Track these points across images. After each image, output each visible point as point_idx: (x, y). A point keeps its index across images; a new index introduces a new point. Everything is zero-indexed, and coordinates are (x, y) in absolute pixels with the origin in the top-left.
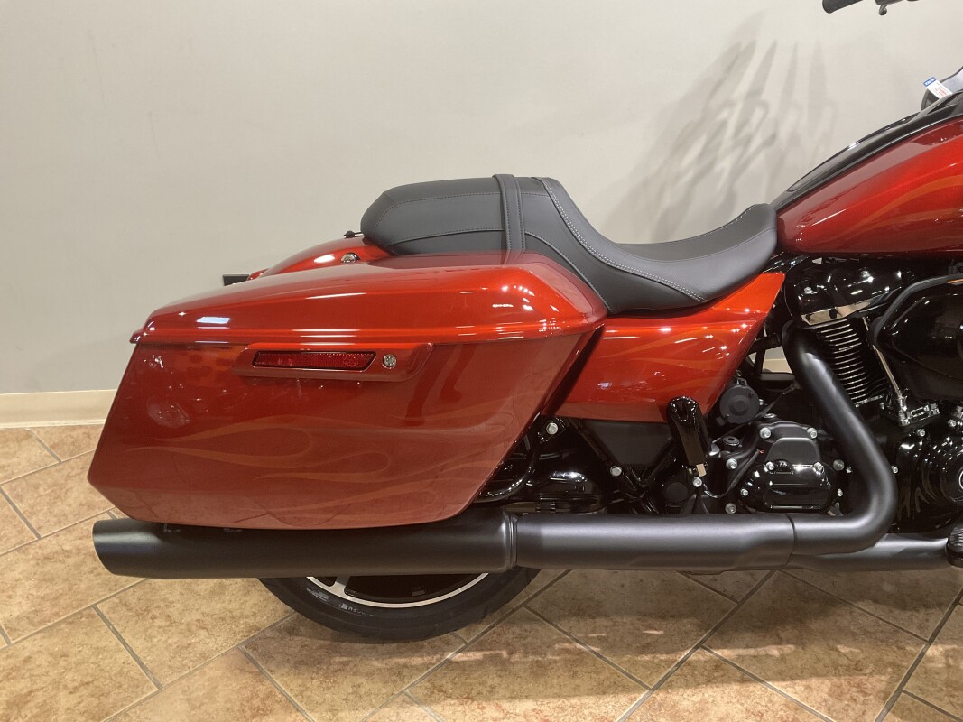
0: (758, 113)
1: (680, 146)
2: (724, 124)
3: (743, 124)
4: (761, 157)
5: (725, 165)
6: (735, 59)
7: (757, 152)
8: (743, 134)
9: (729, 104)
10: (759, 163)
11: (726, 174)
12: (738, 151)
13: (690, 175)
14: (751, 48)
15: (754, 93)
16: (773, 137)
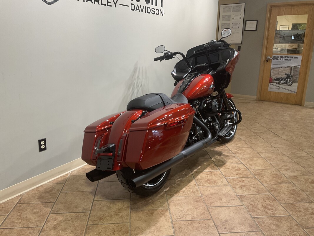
0: (139, 80)
1: (129, 89)
2: (135, 83)
3: (137, 83)
4: (140, 89)
5: (136, 92)
6: (135, 70)
7: (140, 88)
8: (138, 85)
9: (135, 79)
10: (140, 90)
11: (136, 93)
12: (137, 88)
13: (131, 94)
14: (137, 68)
15: (138, 77)
16: (142, 85)
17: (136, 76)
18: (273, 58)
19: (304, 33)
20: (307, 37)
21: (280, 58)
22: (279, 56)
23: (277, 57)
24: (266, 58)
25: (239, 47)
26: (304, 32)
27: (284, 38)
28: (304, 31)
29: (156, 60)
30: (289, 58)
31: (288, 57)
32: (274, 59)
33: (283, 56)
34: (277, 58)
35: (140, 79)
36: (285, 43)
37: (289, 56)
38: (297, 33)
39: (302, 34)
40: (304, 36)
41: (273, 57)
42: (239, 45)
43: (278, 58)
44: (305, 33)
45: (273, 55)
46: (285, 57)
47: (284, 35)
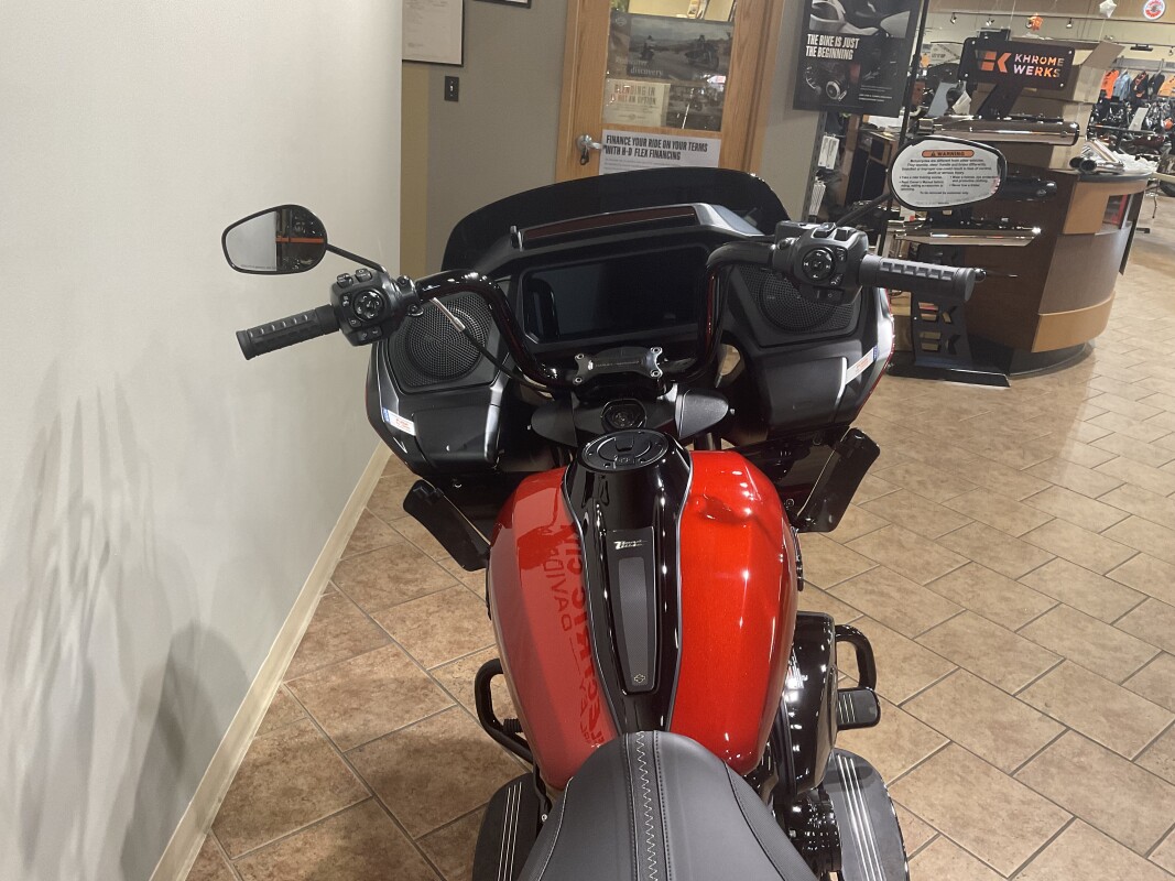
17: (62, 501)
18: (605, 147)
19: (726, 38)
20: (740, 56)
21: (634, 147)
22: (632, 135)
23: (621, 140)
24: (575, 142)
25: (448, 79)
26: (729, 34)
27: (647, 57)
28: (730, 29)
29: (257, 343)
30: (671, 150)
31: (667, 144)
32: (609, 150)
33: (649, 136)
34: (621, 146)
35: (90, 508)
36: (654, 77)
37: (671, 138)
38: (702, 36)
39: (721, 41)
40: (728, 52)
41: (604, 142)
42: (453, 73)
43: (627, 147)
44: (731, 39)
45: (606, 133)
46: (656, 143)
47: (650, 37)
